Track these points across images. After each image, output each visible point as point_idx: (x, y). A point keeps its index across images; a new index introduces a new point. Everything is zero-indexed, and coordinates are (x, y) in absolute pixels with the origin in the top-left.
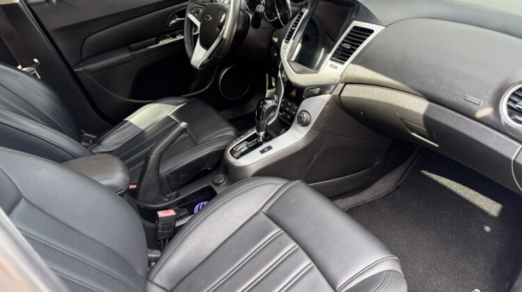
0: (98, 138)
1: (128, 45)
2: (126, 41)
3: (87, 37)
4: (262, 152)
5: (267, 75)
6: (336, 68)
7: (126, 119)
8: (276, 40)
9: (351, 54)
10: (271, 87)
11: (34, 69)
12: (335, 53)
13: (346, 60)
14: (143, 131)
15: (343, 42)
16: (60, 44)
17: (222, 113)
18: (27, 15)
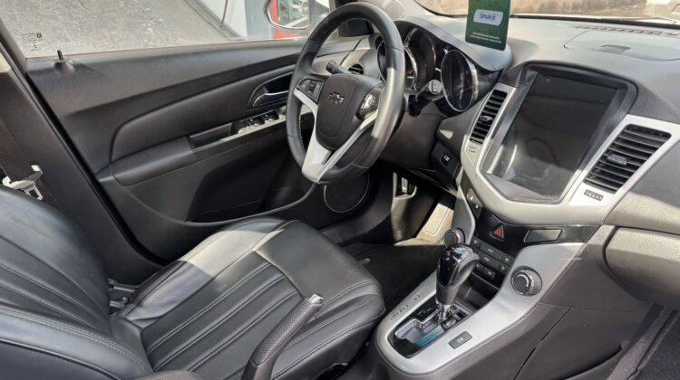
0: (138, 291)
1: (188, 136)
2: (186, 130)
3: (122, 126)
4: (454, 344)
5: (395, 175)
6: (599, 198)
7: (184, 259)
8: (448, 135)
9: (630, 174)
10: (399, 193)
11: (32, 182)
12: (594, 170)
13: (620, 186)
14: (213, 279)
15: (608, 151)
16: (76, 139)
17: (325, 233)
18: (23, 90)
